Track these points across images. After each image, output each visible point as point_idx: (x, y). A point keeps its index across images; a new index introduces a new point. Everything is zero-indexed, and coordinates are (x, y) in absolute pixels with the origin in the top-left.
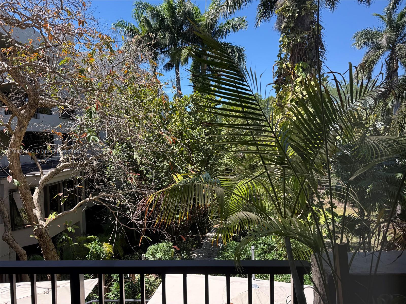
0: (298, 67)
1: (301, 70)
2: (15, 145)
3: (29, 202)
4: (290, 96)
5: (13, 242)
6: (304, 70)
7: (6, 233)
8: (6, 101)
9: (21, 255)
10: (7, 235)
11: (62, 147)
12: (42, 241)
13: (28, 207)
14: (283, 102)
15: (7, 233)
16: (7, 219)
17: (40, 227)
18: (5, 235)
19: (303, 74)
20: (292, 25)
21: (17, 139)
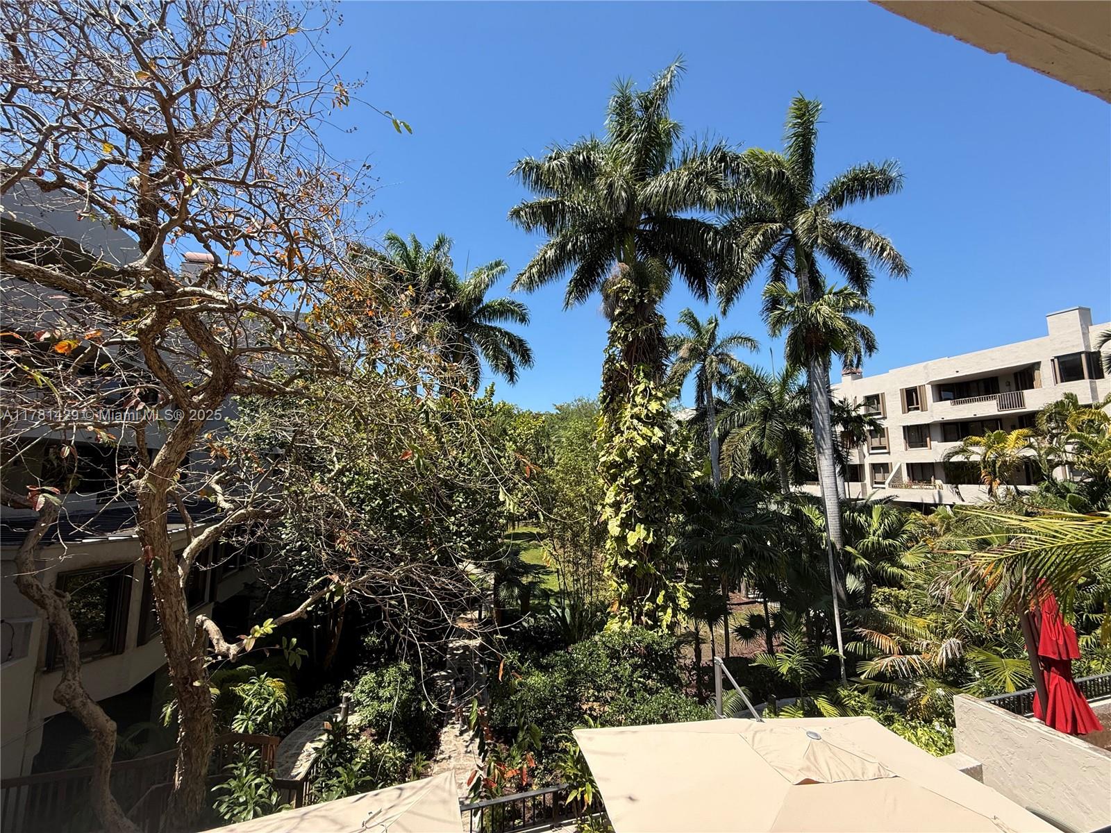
0: (638, 371)
1: (642, 374)
2: (165, 469)
3: (174, 600)
4: (629, 410)
5: (84, 704)
6: (647, 376)
7: (66, 683)
8: (166, 374)
9: (101, 734)
10: (71, 687)
11: (217, 477)
12: (189, 692)
13: (168, 611)
14: (618, 418)
15: (72, 682)
16: (75, 645)
17: (220, 658)
18: (63, 687)
19: (645, 380)
20: (631, 311)
21: (173, 457)
